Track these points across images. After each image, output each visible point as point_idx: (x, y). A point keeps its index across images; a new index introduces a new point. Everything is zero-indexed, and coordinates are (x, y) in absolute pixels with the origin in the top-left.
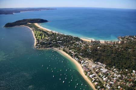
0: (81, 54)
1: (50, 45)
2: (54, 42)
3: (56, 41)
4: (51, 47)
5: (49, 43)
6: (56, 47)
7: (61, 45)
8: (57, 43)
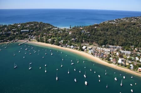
0: (73, 39)
1: (9, 37)
2: (14, 32)
3: (18, 31)
4: (11, 39)
5: (5, 34)
6: (22, 39)
7: (29, 35)
8: (21, 33)
